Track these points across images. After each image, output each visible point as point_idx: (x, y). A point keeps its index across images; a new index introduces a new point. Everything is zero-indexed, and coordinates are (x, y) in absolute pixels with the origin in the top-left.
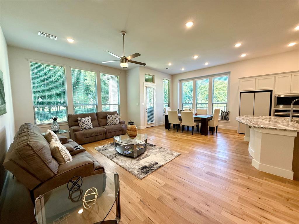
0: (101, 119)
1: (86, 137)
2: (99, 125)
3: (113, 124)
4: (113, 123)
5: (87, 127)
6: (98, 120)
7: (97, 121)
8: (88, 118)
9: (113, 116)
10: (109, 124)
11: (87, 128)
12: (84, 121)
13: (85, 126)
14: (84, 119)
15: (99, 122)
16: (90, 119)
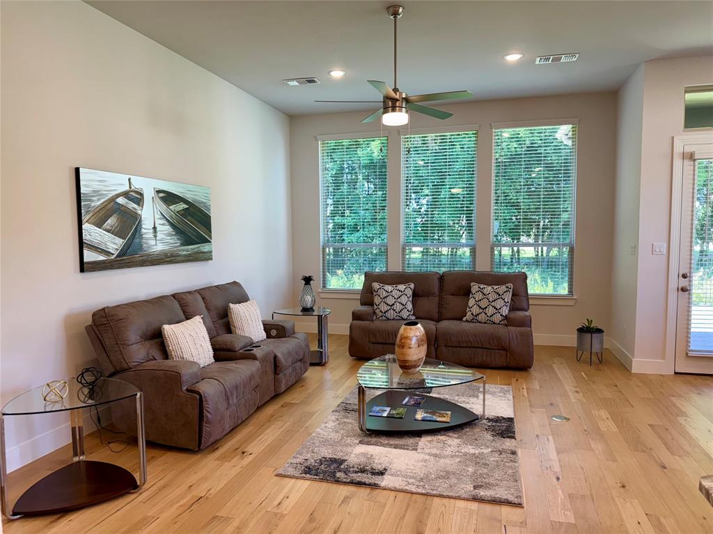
0: (452, 295)
1: (374, 340)
2: (440, 313)
3: (479, 318)
4: (482, 317)
5: (391, 314)
6: (441, 298)
7: (436, 299)
8: (402, 287)
9: (488, 289)
10: (469, 316)
11: (388, 315)
12: (385, 294)
13: (386, 309)
14: (389, 288)
15: (440, 306)
16: (409, 292)
